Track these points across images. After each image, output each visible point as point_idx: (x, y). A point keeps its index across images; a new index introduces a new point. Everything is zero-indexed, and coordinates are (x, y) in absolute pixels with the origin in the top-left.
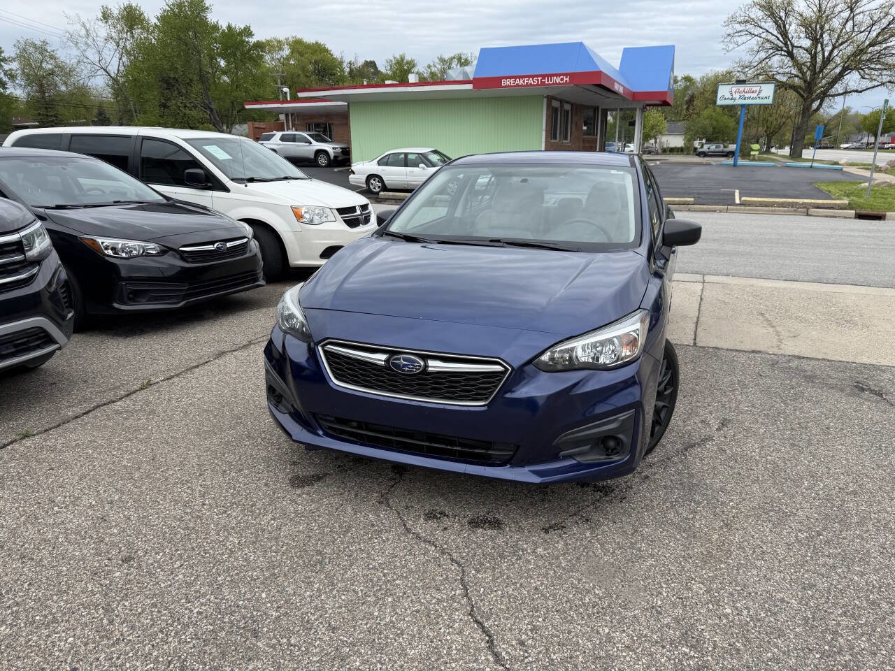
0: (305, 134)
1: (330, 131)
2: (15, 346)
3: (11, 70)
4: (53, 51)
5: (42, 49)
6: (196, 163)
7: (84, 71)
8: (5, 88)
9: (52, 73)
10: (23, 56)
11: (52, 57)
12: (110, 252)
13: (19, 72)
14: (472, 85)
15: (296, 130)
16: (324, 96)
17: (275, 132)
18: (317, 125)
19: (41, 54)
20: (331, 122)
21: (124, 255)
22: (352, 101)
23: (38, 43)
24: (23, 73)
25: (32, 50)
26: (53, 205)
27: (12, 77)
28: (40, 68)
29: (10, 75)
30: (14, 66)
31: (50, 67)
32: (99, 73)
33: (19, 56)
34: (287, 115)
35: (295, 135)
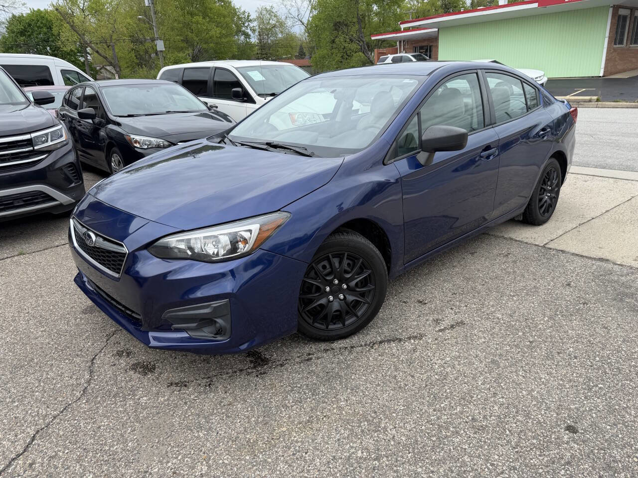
0: (409, 55)
1: (430, 52)
2: (24, 201)
3: (254, 27)
4: (276, 12)
5: (270, 12)
6: (238, 84)
7: (289, 23)
8: (249, 38)
9: (274, 26)
10: (260, 18)
11: (275, 16)
12: (137, 145)
13: (257, 27)
14: (537, 4)
15: (406, 52)
16: (419, 25)
17: (389, 55)
18: (421, 48)
19: (270, 14)
20: (431, 44)
21: (146, 147)
22: (441, 27)
23: (268, 8)
24: (259, 27)
25: (265, 12)
26: (126, 115)
27: (254, 31)
28: (268, 23)
29: (253, 30)
30: (255, 24)
31: (274, 22)
32: (297, 23)
33: (259, 18)
34: (400, 42)
35: (402, 56)
